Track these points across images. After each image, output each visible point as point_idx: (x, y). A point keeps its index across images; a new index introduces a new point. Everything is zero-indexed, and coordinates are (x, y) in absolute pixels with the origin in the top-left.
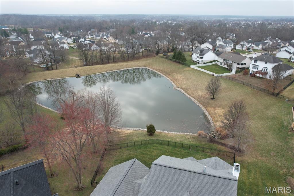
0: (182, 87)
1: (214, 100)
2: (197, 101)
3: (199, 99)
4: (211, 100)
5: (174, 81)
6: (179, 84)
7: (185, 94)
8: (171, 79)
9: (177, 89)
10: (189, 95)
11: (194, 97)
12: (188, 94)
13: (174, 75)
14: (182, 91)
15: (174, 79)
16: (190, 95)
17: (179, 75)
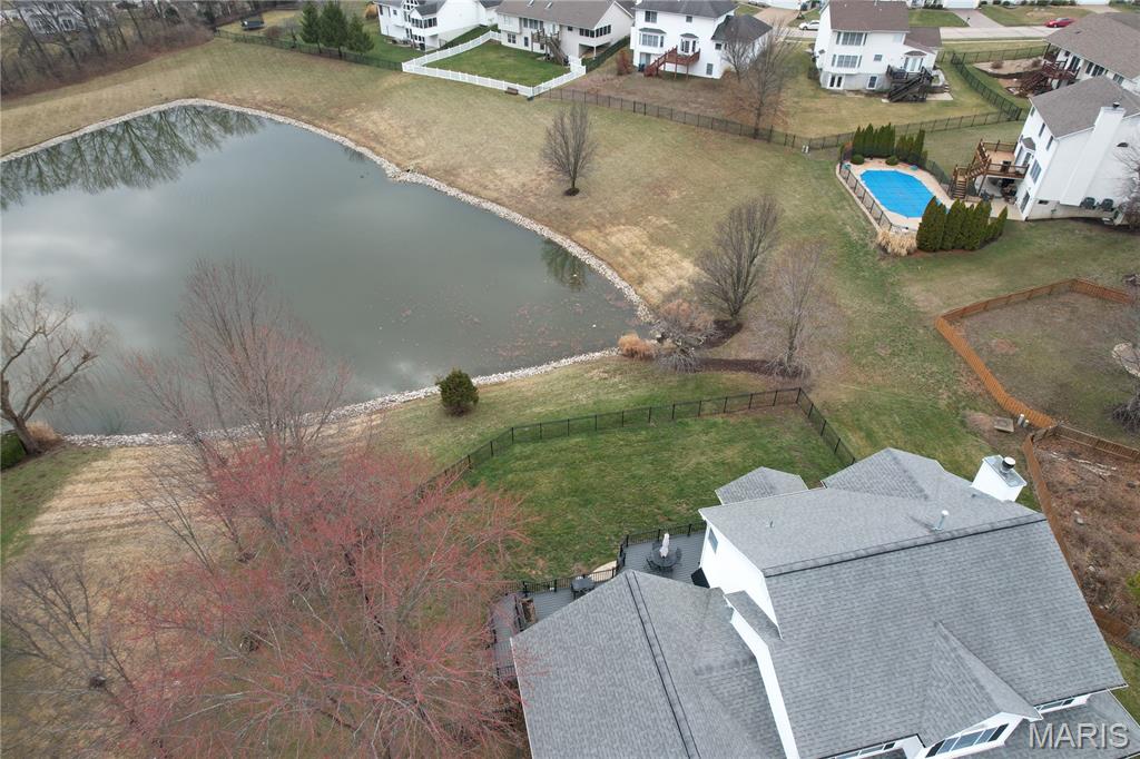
0: (423, 166)
1: (578, 196)
2: (518, 215)
3: (520, 206)
4: (567, 198)
5: (373, 144)
6: (398, 152)
7: (453, 192)
8: (353, 137)
9: (408, 177)
10: (471, 193)
11: (496, 201)
12: (464, 191)
13: (353, 116)
14: (434, 183)
15: (367, 137)
16: (477, 195)
17: (375, 115)
